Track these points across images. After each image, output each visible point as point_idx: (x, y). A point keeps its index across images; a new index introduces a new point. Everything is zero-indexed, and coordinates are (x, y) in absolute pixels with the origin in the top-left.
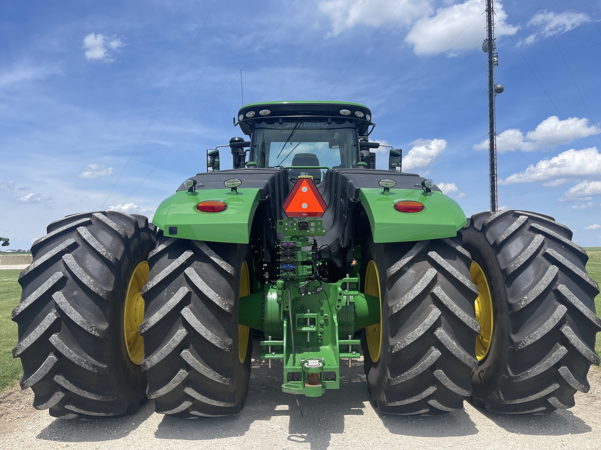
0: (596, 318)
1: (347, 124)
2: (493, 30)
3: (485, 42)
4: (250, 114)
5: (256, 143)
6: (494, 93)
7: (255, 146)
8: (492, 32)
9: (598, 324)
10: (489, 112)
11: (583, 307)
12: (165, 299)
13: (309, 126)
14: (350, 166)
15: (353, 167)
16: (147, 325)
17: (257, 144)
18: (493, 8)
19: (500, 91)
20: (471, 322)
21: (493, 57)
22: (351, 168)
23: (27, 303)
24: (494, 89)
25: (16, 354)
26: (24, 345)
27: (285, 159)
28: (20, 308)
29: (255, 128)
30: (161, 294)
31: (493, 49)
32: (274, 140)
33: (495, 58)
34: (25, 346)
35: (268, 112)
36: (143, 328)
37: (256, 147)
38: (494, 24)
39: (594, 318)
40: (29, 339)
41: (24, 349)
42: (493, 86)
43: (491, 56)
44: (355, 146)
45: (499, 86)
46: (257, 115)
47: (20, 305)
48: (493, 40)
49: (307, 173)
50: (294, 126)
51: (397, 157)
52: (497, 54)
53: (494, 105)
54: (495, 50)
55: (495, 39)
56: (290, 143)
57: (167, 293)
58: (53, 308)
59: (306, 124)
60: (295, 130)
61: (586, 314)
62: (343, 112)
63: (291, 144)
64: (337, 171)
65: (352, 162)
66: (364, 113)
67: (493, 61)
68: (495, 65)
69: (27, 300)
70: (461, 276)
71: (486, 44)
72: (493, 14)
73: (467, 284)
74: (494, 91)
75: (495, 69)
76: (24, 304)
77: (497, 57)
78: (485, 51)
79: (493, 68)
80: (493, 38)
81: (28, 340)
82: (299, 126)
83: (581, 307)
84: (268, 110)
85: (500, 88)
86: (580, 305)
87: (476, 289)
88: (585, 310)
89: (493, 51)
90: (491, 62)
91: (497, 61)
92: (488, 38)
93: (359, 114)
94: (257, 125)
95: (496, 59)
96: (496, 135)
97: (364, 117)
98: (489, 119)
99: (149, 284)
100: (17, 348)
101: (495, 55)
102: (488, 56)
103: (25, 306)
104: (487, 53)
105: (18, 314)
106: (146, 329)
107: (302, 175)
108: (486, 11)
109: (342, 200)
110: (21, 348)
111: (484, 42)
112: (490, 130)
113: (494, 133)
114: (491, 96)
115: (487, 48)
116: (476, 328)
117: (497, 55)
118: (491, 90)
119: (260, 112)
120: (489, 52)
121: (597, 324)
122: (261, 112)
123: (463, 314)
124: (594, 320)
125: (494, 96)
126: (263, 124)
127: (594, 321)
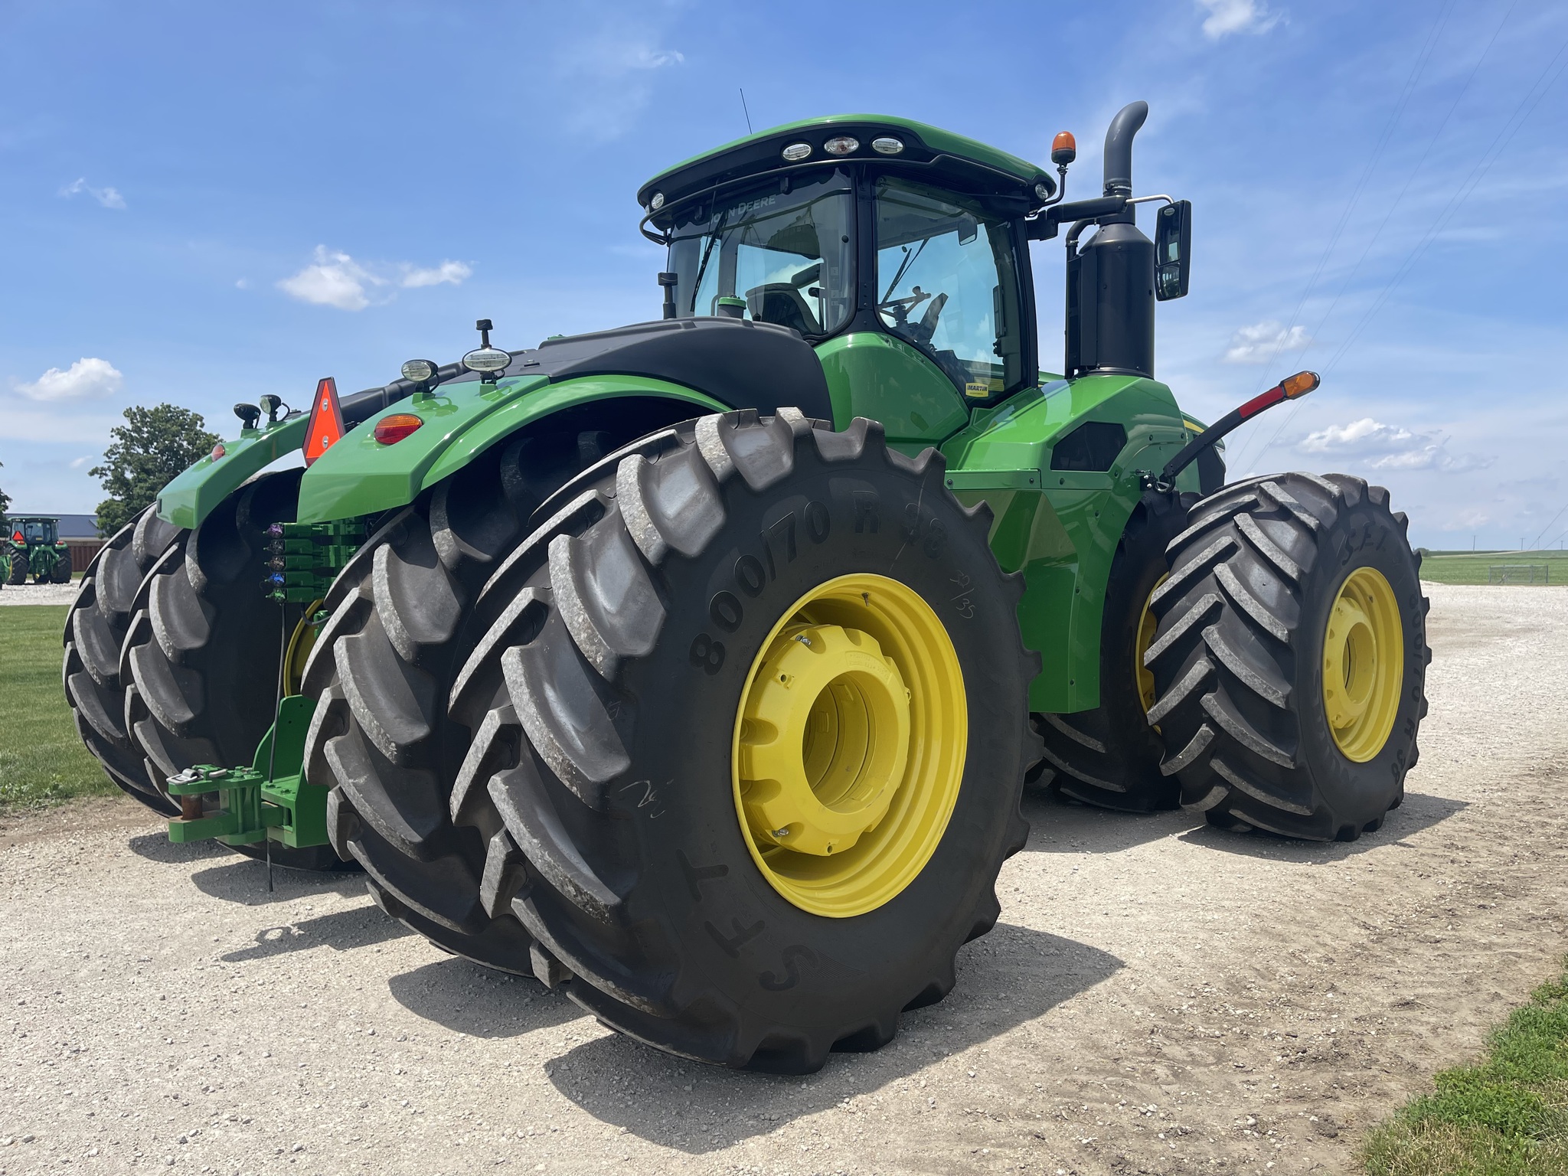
0: (565, 765)
9: (572, 785)
11: (533, 723)
20: (375, 732)
39: (558, 764)
61: (537, 745)
70: (389, 610)
73: (390, 632)
83: (528, 721)
86: (527, 716)
87: (406, 646)
88: (535, 732)
116: (387, 748)
121: (567, 784)
123: (363, 708)
124: (558, 769)
127: (558, 774)
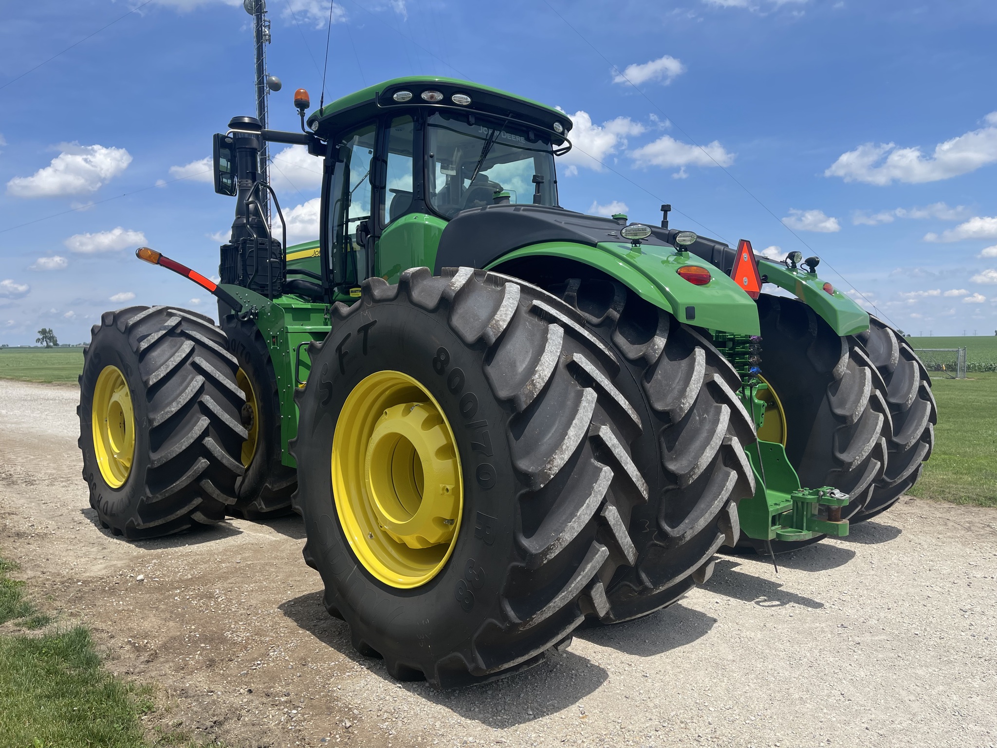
6: (265, 88)
12: (699, 426)
16: (696, 470)
19: (276, 87)
21: (263, 27)
23: (566, 452)
24: (265, 82)
25: (546, 559)
26: (567, 537)
28: (555, 464)
30: (691, 418)
31: (263, 12)
33: (266, 30)
34: (569, 539)
36: (691, 476)
40: (577, 523)
41: (565, 544)
42: (265, 76)
43: (259, 22)
45: (274, 79)
47: (554, 458)
52: (270, 22)
53: (266, 108)
54: (266, 15)
57: (700, 418)
58: (592, 458)
67: (263, 33)
68: (266, 41)
69: (564, 447)
74: (265, 85)
75: (266, 48)
76: (561, 454)
77: (269, 27)
78: (250, 11)
79: (264, 44)
81: (575, 525)
85: (276, 82)
89: (263, 17)
90: (259, 35)
91: (269, 35)
95: (268, 32)
99: (684, 404)
100: (552, 545)
101: (267, 24)
102: (255, 22)
103: (564, 458)
104: (254, 16)
105: (552, 476)
106: (695, 477)
110: (560, 543)
113: (267, 155)
114: (261, 92)
115: (252, 8)
117: (269, 25)
118: (261, 82)
120: (257, 16)
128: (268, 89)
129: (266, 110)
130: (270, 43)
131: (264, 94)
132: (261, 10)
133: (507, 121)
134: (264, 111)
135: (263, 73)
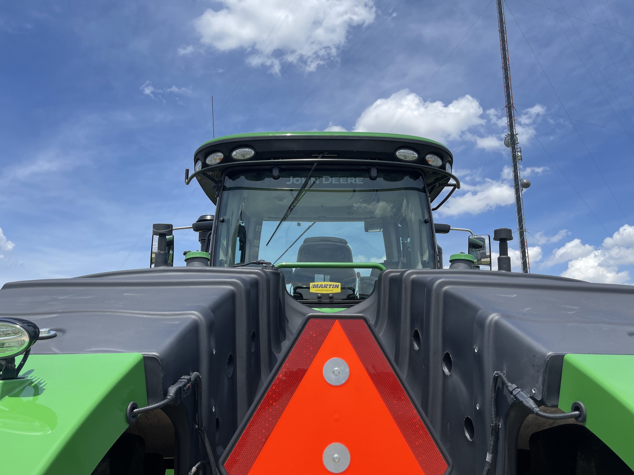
1: (407, 181)
2: (515, 125)
3: (507, 137)
4: (215, 159)
5: (225, 215)
6: (520, 188)
7: (223, 221)
8: (514, 128)
10: (516, 207)
13: (334, 182)
14: (418, 263)
15: (425, 265)
17: (226, 218)
18: (513, 104)
19: (527, 185)
21: (516, 152)
22: (420, 266)
24: (520, 184)
27: (287, 250)
29: (225, 189)
31: (516, 144)
32: (269, 217)
33: (518, 153)
35: (249, 152)
37: (224, 223)
38: (515, 119)
42: (519, 181)
43: (514, 150)
44: (426, 222)
45: (525, 181)
46: (228, 158)
48: (515, 135)
49: (329, 276)
50: (303, 183)
51: (478, 249)
54: (518, 145)
55: (517, 134)
56: (297, 222)
59: (326, 181)
60: (304, 192)
62: (402, 153)
63: (299, 225)
64: (414, 276)
65: (422, 255)
66: (442, 159)
67: (517, 156)
68: (519, 159)
71: (508, 139)
72: (513, 109)
74: (520, 186)
75: (520, 164)
77: (520, 151)
78: (507, 145)
79: (517, 162)
80: (515, 133)
82: (312, 182)
84: (250, 150)
85: (526, 182)
89: (516, 146)
90: (514, 157)
91: (521, 156)
92: (509, 133)
93: (434, 161)
94: (229, 182)
95: (520, 154)
96: (526, 232)
97: (443, 167)
98: (517, 215)
101: (519, 150)
102: (511, 150)
104: (510, 148)
107: (317, 281)
108: (506, 107)
109: (446, 370)
111: (505, 137)
112: (519, 226)
113: (524, 229)
114: (517, 190)
115: (509, 143)
118: (517, 184)
119: (234, 153)
120: (512, 147)
122: (236, 154)
125: (520, 191)
126: (242, 181)
128: (522, 188)
129: (521, 201)
130: (522, 160)
131: (519, 191)
132: (514, 143)
133: (316, 164)
134: (520, 202)
135: (518, 179)
